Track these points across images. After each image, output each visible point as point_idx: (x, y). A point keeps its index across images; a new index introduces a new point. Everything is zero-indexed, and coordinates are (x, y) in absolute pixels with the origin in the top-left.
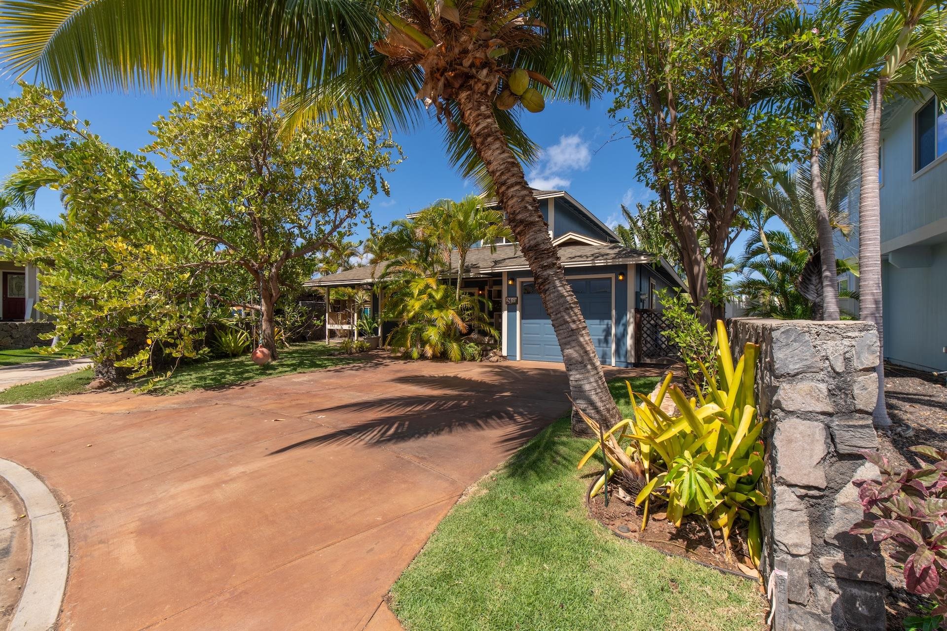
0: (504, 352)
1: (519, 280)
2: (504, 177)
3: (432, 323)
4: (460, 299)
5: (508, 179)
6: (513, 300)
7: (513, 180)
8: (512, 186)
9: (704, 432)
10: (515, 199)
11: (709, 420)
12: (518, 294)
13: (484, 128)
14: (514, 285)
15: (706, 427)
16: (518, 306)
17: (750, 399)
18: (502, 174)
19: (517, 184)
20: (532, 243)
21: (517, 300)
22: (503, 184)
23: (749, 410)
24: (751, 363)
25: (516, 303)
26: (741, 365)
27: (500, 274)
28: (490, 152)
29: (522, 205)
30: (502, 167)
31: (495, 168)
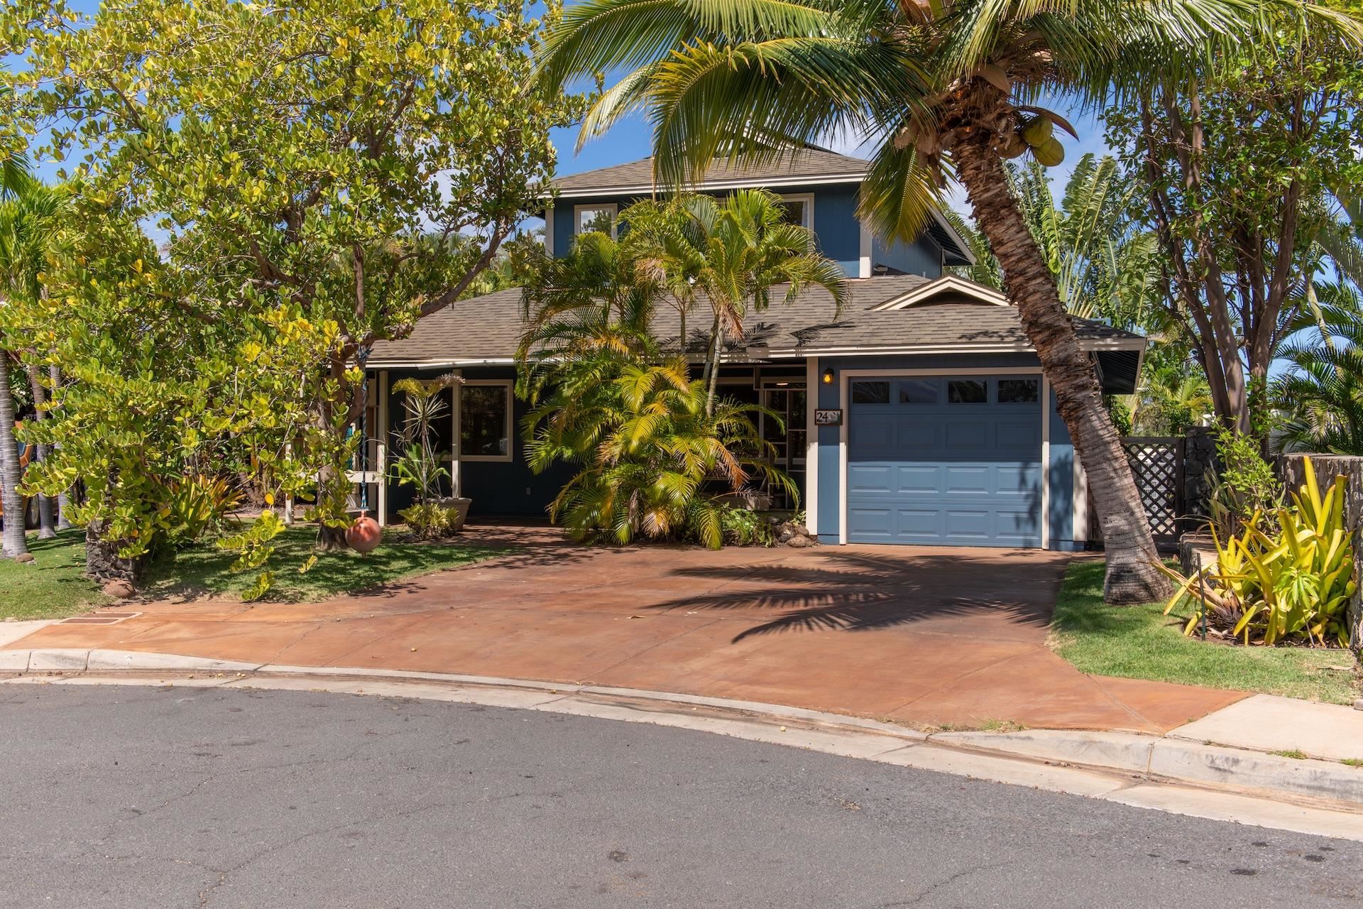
0: (812, 527)
1: (844, 374)
2: (1022, 265)
3: (672, 464)
4: (714, 413)
5: (1028, 267)
6: (832, 415)
7: (1033, 270)
8: (1034, 277)
9: (1301, 554)
10: (1038, 296)
11: (1306, 543)
12: (843, 404)
13: (997, 195)
14: (835, 383)
15: (1302, 550)
16: (843, 430)
17: (1338, 523)
18: (1020, 260)
19: (1042, 275)
20: (1062, 355)
21: (840, 417)
22: (1022, 273)
23: (1338, 533)
24: (1340, 493)
25: (840, 422)
26: (1329, 497)
27: (804, 360)
28: (1003, 229)
29: (1048, 303)
30: (1020, 250)
31: (1010, 250)
